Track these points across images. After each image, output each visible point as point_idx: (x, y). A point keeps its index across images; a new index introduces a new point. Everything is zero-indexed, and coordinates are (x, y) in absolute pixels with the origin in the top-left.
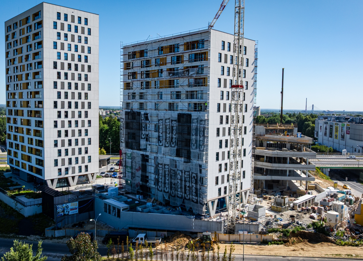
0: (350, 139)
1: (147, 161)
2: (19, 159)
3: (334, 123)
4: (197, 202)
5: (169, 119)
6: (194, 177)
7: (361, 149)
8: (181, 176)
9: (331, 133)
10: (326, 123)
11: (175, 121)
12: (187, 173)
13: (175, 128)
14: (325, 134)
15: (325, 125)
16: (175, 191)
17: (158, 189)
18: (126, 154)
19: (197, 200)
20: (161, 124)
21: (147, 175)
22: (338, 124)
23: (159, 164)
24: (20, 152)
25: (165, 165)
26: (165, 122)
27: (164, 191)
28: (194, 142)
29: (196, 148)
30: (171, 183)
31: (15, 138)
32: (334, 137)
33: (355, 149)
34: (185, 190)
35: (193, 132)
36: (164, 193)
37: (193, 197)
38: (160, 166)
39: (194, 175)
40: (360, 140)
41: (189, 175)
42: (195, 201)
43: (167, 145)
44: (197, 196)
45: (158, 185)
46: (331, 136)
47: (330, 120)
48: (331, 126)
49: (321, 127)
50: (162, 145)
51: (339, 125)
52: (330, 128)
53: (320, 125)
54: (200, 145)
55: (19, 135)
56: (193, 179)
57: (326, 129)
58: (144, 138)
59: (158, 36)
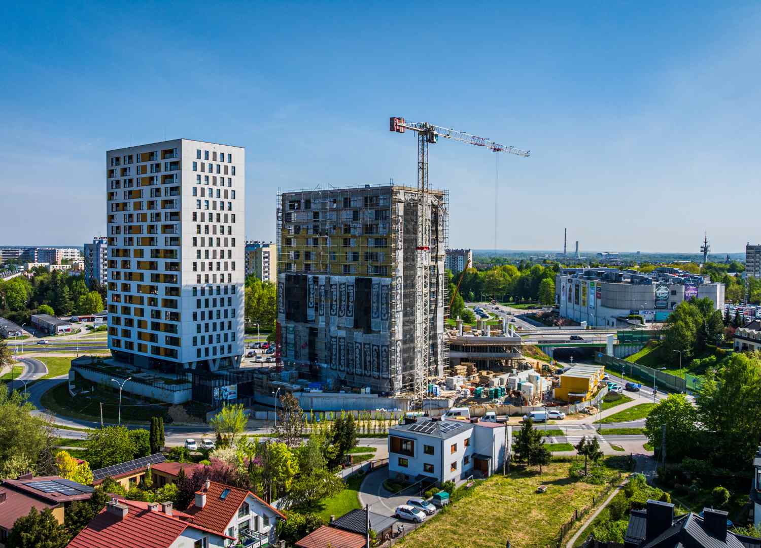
0: (602, 305)
1: (316, 335)
2: (134, 338)
3: (581, 280)
4: (379, 378)
5: (344, 284)
6: (376, 350)
7: (615, 320)
8: (360, 350)
9: (577, 297)
10: (570, 281)
11: (353, 286)
12: (367, 346)
13: (351, 294)
14: (570, 299)
15: (569, 284)
16: (353, 368)
17: (331, 368)
18: (286, 327)
19: (379, 376)
20: (335, 290)
21: (316, 352)
22: (586, 283)
23: (332, 337)
24: (134, 330)
25: (340, 338)
26: (340, 288)
27: (340, 370)
28: (375, 311)
29: (378, 317)
30: (348, 359)
31: (126, 310)
32: (582, 303)
33: (608, 321)
34: (365, 366)
35: (374, 299)
36: (339, 373)
37: (375, 373)
38: (333, 340)
39: (375, 347)
40: (613, 308)
41: (370, 348)
42: (377, 377)
43: (341, 315)
44: (378, 370)
45: (331, 362)
46: (577, 303)
47: (576, 277)
48: (577, 286)
49: (564, 287)
50: (336, 315)
51: (587, 285)
52: (576, 290)
53: (562, 285)
54: (382, 313)
55: (133, 306)
56: (375, 353)
57: (570, 290)
58: (313, 307)
59: (330, 186)
